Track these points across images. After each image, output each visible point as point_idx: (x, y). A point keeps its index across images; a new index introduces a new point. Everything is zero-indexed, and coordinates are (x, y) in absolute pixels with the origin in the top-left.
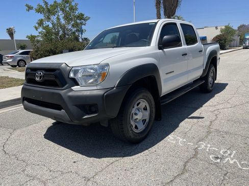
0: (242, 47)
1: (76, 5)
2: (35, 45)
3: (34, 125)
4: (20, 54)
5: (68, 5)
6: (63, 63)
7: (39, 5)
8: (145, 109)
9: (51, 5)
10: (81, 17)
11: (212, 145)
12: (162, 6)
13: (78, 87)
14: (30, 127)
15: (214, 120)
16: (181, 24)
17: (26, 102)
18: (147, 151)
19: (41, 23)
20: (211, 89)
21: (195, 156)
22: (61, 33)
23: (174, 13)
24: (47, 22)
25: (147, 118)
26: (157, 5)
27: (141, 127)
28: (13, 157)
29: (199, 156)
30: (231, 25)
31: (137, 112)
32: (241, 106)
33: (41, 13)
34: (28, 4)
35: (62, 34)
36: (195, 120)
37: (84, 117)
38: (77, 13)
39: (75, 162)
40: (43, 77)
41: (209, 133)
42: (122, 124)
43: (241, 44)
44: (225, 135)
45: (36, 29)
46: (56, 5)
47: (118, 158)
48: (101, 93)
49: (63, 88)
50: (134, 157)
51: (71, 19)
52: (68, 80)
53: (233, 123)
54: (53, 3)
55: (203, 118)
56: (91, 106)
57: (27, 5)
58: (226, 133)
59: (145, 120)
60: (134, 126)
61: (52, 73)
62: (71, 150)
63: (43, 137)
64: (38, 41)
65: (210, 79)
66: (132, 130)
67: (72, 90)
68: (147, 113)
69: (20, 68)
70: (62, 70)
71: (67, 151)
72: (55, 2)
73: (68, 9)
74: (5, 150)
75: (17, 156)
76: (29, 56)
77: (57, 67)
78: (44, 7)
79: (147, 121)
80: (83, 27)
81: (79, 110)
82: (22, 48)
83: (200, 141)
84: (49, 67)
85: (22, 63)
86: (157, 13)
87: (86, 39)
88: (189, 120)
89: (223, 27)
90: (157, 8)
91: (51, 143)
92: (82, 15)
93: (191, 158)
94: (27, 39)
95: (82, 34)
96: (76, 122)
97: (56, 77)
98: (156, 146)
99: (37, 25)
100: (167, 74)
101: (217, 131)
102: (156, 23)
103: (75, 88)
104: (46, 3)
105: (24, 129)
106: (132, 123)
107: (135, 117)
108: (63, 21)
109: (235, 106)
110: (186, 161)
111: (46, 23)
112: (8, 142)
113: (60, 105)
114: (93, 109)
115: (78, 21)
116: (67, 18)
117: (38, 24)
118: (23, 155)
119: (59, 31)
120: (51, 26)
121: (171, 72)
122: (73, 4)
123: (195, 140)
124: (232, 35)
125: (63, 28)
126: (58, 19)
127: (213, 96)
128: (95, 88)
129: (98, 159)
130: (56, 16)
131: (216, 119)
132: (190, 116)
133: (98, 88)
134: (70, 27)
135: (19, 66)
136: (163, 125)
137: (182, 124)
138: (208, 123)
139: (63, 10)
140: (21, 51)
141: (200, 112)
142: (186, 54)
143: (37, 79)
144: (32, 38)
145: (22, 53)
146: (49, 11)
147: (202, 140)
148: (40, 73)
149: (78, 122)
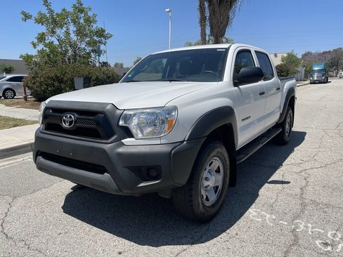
0: (308, 82)
1: (95, 15)
2: (32, 69)
3: (44, 190)
4: (7, 80)
5: (83, 15)
6: (108, 104)
7: (40, 14)
8: (218, 171)
9: (57, 14)
10: (101, 33)
11: (314, 225)
12: (208, 23)
13: (132, 139)
14: (38, 194)
15: (305, 187)
16: (256, 52)
17: (41, 159)
18: (224, 234)
19: (41, 38)
20: (288, 139)
21: (296, 241)
22: (70, 53)
23: (224, 34)
24: (50, 37)
25: (220, 184)
26: (201, 22)
27: (213, 198)
28: (21, 244)
29: (300, 241)
30: (295, 53)
31: (209, 176)
32: (333, 165)
33: (42, 24)
34: (25, 11)
35: (72, 55)
36: (279, 186)
37: (140, 185)
38: (95, 27)
39: (120, 253)
40: (76, 122)
41: (304, 205)
42: (191, 196)
43: (306, 77)
44: (326, 210)
45: (34, 46)
46: (64, 14)
47: (185, 247)
48: (166, 149)
49: (109, 141)
50: (207, 244)
51: (86, 35)
52: (116, 129)
53: (330, 190)
54: (60, 12)
55: (289, 183)
56: (149, 169)
57: (23, 13)
58: (327, 205)
59: (217, 187)
60: (205, 197)
61: (92, 118)
62: (111, 233)
63: (62, 210)
64: (36, 63)
65: (287, 126)
66: (202, 203)
67: (123, 144)
68: (220, 177)
69: (7, 101)
70: (108, 114)
71: (104, 235)
72: (64, 10)
73: (82, 21)
74: (5, 231)
75: (28, 243)
76: (21, 83)
77: (100, 110)
78: (48, 15)
79: (220, 188)
80: (102, 47)
81: (133, 174)
82: (8, 71)
83: (295, 218)
84: (85, 108)
85: (9, 94)
86: (202, 32)
87: (105, 64)
88: (271, 185)
89: (285, 55)
90: (201, 26)
91: (77, 220)
92: (103, 31)
93: (291, 246)
94: (21, 59)
95: (99, 56)
96: (126, 192)
97: (98, 123)
98: (235, 226)
99: (36, 41)
100: (243, 120)
101: (313, 202)
102: (227, 50)
103: (127, 141)
104: (51, 11)
105: (29, 197)
106: (203, 192)
107: (206, 183)
108: (74, 37)
109: (326, 166)
110: (285, 250)
111: (49, 39)
112: (7, 218)
113: (102, 166)
114: (154, 173)
115: (95, 38)
116: (80, 32)
117: (38, 39)
118: (37, 240)
119: (67, 51)
120: (56, 43)
121: (247, 118)
122: (90, 14)
123: (288, 217)
124: (297, 66)
125: (73, 46)
126: (67, 33)
127: (292, 151)
128: (158, 142)
129: (155, 248)
130: (64, 29)
131: (307, 185)
132: (270, 180)
133: (163, 141)
134: (83, 46)
135: (6, 98)
136: (236, 193)
137: (262, 191)
138: (298, 191)
139: (74, 22)
140: (9, 76)
141: (282, 173)
142: (263, 93)
143: (66, 125)
144: (28, 58)
145: (11, 80)
146: (55, 22)
147: (297, 217)
148: (71, 117)
149: (129, 192)
